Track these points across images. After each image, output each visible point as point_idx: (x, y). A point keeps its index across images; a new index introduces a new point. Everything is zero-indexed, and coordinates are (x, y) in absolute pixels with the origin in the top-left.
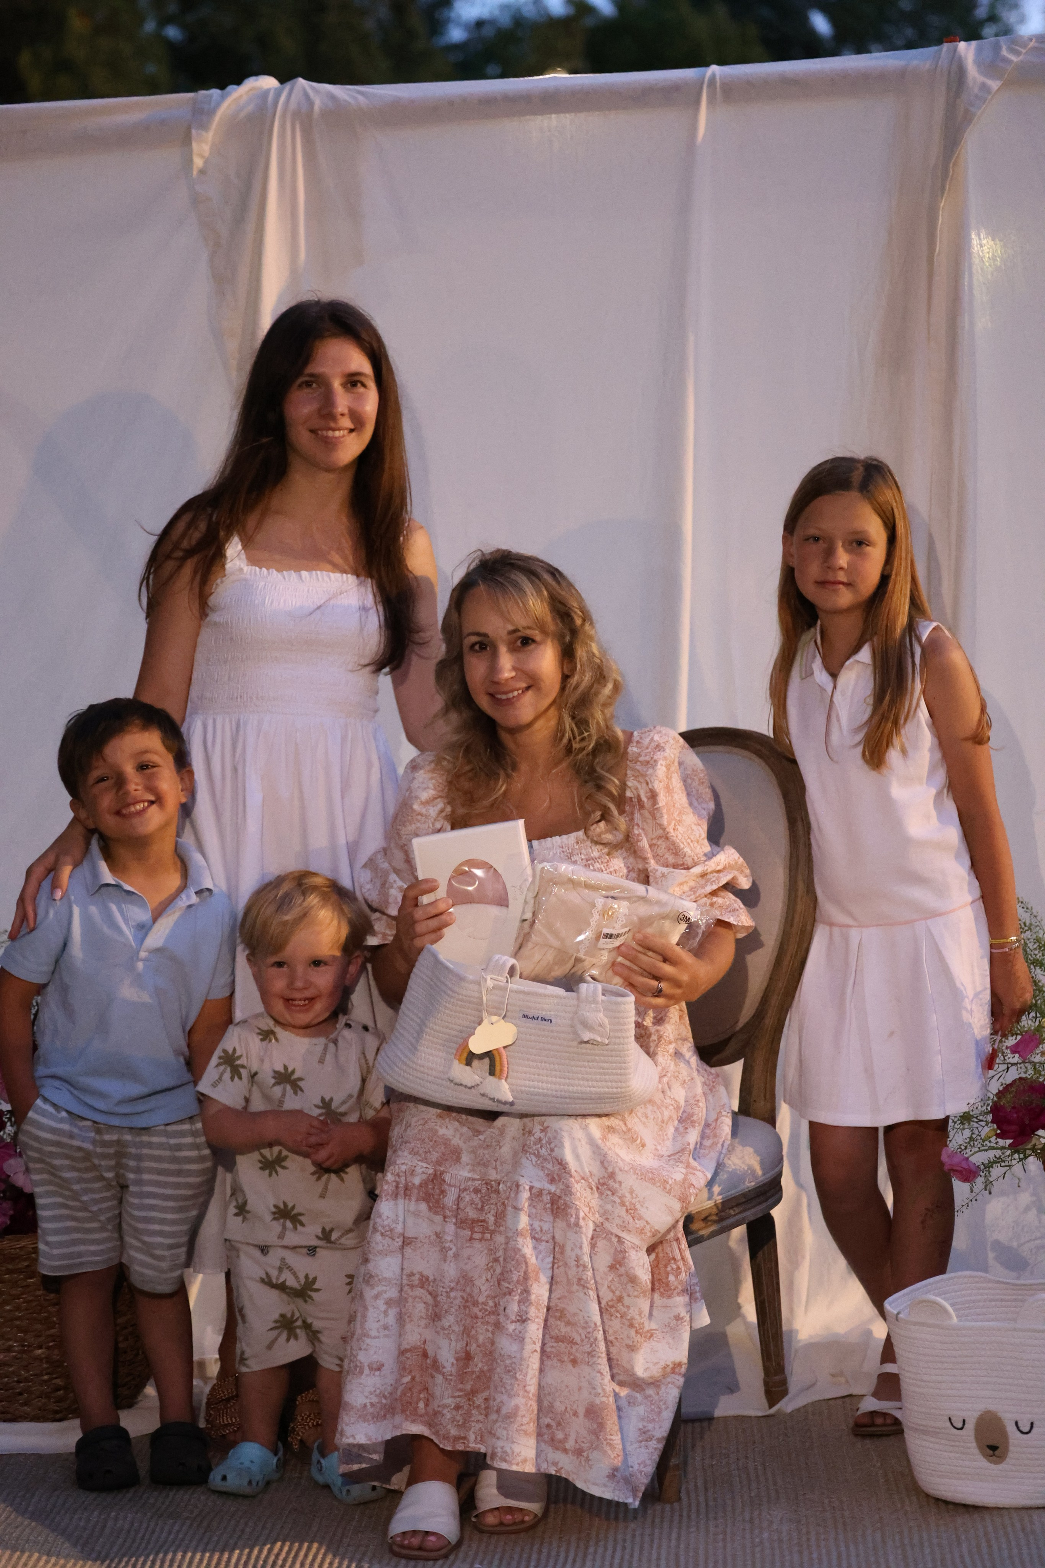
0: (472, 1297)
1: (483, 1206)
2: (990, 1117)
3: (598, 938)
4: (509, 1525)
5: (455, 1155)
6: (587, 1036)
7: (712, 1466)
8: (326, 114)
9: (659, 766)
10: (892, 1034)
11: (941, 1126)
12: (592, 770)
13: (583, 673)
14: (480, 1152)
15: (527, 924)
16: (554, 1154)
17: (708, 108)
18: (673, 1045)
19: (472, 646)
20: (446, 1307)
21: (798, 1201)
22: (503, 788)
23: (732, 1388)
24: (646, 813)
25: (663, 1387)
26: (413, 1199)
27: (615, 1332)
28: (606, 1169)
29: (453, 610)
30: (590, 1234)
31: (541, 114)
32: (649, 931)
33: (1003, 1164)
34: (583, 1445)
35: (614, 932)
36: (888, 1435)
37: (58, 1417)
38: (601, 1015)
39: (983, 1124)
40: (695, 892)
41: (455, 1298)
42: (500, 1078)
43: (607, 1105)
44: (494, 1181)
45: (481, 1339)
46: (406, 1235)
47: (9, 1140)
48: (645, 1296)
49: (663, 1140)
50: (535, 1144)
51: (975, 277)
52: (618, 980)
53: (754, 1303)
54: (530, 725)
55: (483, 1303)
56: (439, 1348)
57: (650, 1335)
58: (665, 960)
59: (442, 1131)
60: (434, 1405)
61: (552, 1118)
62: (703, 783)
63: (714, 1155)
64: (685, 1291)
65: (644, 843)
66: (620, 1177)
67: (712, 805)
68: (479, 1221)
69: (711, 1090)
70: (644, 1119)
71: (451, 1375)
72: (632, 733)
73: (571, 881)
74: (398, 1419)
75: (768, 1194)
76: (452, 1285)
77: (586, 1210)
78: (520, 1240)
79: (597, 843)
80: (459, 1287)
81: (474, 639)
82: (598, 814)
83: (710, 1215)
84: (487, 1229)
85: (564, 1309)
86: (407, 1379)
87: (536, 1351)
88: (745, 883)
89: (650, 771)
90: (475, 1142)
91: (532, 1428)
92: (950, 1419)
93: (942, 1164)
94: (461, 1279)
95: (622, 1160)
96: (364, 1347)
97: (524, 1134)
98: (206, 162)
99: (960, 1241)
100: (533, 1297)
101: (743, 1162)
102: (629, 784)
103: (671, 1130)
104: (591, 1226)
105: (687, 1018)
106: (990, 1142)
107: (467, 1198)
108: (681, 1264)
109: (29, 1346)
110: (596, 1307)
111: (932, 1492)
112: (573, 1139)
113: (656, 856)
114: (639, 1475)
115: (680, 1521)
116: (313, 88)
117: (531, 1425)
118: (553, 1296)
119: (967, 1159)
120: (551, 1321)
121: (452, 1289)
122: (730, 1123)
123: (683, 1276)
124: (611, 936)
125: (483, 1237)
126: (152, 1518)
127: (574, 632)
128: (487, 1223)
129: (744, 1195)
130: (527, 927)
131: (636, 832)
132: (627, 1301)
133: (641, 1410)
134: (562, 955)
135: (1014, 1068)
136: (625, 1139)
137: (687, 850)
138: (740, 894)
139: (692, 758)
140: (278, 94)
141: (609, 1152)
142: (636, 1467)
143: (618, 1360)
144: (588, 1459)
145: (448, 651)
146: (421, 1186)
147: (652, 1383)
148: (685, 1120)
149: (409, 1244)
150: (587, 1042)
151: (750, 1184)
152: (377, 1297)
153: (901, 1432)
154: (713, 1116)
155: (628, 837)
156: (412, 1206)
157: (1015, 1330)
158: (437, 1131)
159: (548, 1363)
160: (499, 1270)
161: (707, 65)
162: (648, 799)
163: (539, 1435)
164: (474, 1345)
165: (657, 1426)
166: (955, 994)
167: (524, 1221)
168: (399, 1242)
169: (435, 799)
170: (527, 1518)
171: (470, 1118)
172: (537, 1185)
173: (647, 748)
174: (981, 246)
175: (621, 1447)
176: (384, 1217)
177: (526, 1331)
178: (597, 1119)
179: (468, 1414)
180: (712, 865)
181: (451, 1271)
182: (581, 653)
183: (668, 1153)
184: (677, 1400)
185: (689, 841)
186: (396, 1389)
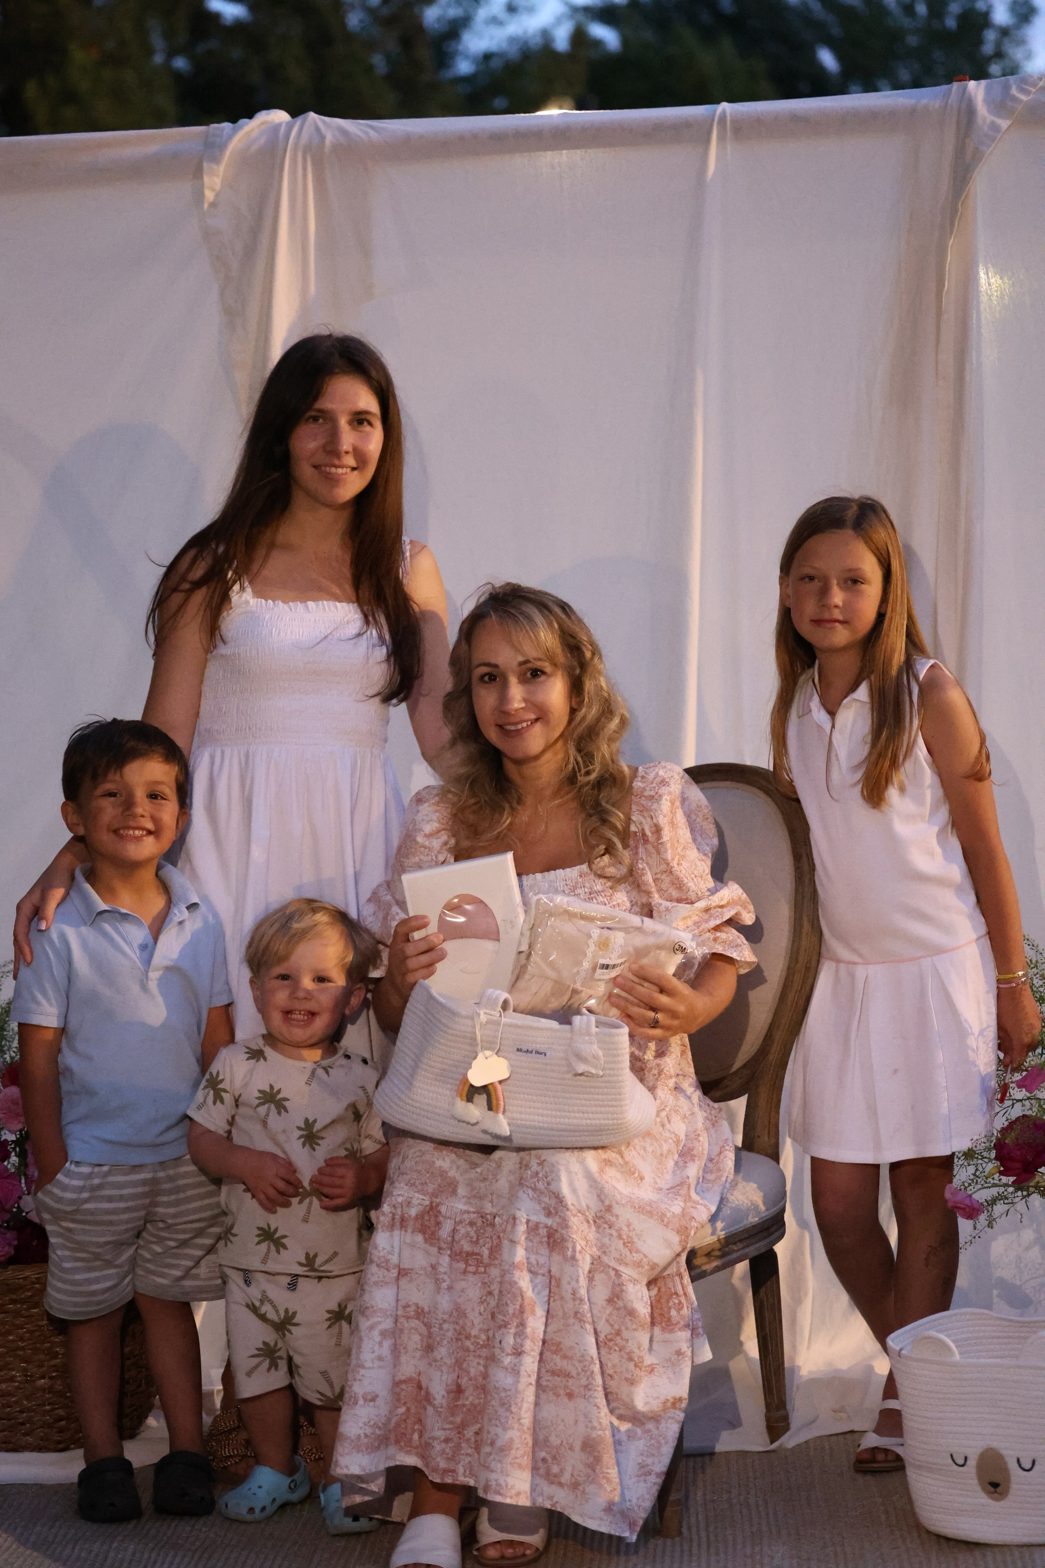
0: (465, 1330)
1: (478, 1239)
2: (993, 1154)
3: (594, 969)
4: (509, 1559)
5: (451, 1187)
6: (581, 1068)
7: (713, 1501)
8: (336, 148)
9: (663, 801)
10: (896, 1071)
11: (946, 1163)
12: (597, 805)
13: (590, 707)
14: (476, 1184)
15: (523, 956)
16: (552, 1187)
17: (718, 144)
18: (674, 1080)
19: (482, 677)
20: (438, 1339)
21: (801, 1238)
22: (508, 822)
23: (735, 1423)
24: (649, 847)
25: (663, 1422)
26: (409, 1230)
27: (614, 1366)
28: (603, 1202)
29: (463, 642)
30: (587, 1267)
31: (553, 150)
32: (645, 961)
33: (1006, 1201)
34: (579, 1478)
35: (611, 963)
36: (888, 1472)
37: (61, 1447)
38: (595, 1046)
39: (986, 1160)
40: (698, 927)
41: (448, 1330)
42: (497, 1112)
43: (604, 1137)
44: (491, 1214)
45: (473, 1372)
46: (401, 1266)
47: (13, 1170)
48: (644, 1329)
49: (662, 1174)
50: (532, 1177)
51: (983, 316)
52: (614, 1012)
53: (756, 1340)
54: (537, 757)
55: (475, 1336)
56: (431, 1380)
57: (651, 1370)
58: (662, 991)
59: (439, 1163)
60: (426, 1436)
61: (549, 1151)
62: (707, 819)
63: (717, 1189)
64: (687, 1326)
65: (649, 878)
66: (617, 1210)
67: (715, 841)
68: (473, 1254)
69: (713, 1125)
70: (642, 1152)
71: (442, 1407)
72: (637, 769)
73: (567, 912)
74: (392, 1450)
75: (772, 1230)
76: (445, 1317)
77: (583, 1243)
78: (517, 1273)
79: (600, 876)
80: (451, 1319)
81: (484, 670)
82: (603, 847)
83: (713, 1250)
84: (481, 1262)
85: (560, 1343)
86: (402, 1410)
87: (531, 1384)
88: (748, 919)
89: (655, 806)
90: (472, 1175)
91: (526, 1461)
92: (952, 1456)
93: (946, 1201)
94: (454, 1311)
95: (620, 1193)
96: (358, 1377)
97: (521, 1168)
98: (217, 196)
99: (963, 1279)
100: (528, 1330)
101: (747, 1198)
102: (634, 818)
103: (670, 1164)
104: (588, 1259)
105: (689, 1054)
106: (993, 1179)
107: (463, 1231)
108: (683, 1299)
109: (31, 1376)
110: (592, 1340)
111: (932, 1529)
112: (569, 1172)
113: (660, 890)
114: (636, 1509)
115: (682, 1556)
116: (324, 122)
117: (526, 1458)
118: (549, 1329)
119: (970, 1196)
120: (548, 1354)
121: (445, 1321)
122: (734, 1158)
123: (685, 1311)
124: (606, 967)
125: (477, 1270)
126: (153, 1549)
127: (583, 665)
128: (482, 1256)
129: (746, 1230)
130: (524, 957)
131: (640, 866)
132: (625, 1334)
133: (641, 1444)
134: (559, 986)
135: (1019, 1104)
136: (622, 1172)
137: (691, 885)
138: (744, 930)
139: (696, 794)
140: (290, 128)
141: (606, 1186)
142: (634, 1501)
143: (617, 1394)
144: (583, 1492)
145: (456, 685)
146: (417, 1217)
147: (652, 1418)
148: (686, 1154)
149: (403, 1276)
150: (581, 1074)
151: (753, 1219)
152: (371, 1328)
153: (902, 1468)
154: (716, 1150)
155: (631, 871)
156: (409, 1238)
157: (1019, 1367)
158: (434, 1162)
159: (543, 1396)
160: (493, 1303)
161: (718, 102)
162: (653, 834)
163: (535, 1469)
164: (466, 1379)
165: (656, 1461)
166: (960, 1030)
167: (520, 1254)
168: (394, 1273)
169: (438, 831)
170: (528, 1552)
171: (468, 1152)
172: (534, 1218)
173: (652, 783)
174: (989, 284)
175: (617, 1480)
176: (380, 1249)
177: (521, 1365)
178: (593, 1152)
179: (458, 1447)
180: (716, 900)
181: (445, 1302)
182: (589, 686)
183: (668, 1186)
184: (677, 1435)
185: (693, 876)
186: (389, 1420)
